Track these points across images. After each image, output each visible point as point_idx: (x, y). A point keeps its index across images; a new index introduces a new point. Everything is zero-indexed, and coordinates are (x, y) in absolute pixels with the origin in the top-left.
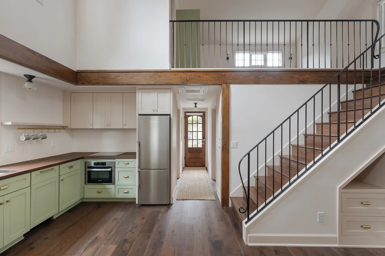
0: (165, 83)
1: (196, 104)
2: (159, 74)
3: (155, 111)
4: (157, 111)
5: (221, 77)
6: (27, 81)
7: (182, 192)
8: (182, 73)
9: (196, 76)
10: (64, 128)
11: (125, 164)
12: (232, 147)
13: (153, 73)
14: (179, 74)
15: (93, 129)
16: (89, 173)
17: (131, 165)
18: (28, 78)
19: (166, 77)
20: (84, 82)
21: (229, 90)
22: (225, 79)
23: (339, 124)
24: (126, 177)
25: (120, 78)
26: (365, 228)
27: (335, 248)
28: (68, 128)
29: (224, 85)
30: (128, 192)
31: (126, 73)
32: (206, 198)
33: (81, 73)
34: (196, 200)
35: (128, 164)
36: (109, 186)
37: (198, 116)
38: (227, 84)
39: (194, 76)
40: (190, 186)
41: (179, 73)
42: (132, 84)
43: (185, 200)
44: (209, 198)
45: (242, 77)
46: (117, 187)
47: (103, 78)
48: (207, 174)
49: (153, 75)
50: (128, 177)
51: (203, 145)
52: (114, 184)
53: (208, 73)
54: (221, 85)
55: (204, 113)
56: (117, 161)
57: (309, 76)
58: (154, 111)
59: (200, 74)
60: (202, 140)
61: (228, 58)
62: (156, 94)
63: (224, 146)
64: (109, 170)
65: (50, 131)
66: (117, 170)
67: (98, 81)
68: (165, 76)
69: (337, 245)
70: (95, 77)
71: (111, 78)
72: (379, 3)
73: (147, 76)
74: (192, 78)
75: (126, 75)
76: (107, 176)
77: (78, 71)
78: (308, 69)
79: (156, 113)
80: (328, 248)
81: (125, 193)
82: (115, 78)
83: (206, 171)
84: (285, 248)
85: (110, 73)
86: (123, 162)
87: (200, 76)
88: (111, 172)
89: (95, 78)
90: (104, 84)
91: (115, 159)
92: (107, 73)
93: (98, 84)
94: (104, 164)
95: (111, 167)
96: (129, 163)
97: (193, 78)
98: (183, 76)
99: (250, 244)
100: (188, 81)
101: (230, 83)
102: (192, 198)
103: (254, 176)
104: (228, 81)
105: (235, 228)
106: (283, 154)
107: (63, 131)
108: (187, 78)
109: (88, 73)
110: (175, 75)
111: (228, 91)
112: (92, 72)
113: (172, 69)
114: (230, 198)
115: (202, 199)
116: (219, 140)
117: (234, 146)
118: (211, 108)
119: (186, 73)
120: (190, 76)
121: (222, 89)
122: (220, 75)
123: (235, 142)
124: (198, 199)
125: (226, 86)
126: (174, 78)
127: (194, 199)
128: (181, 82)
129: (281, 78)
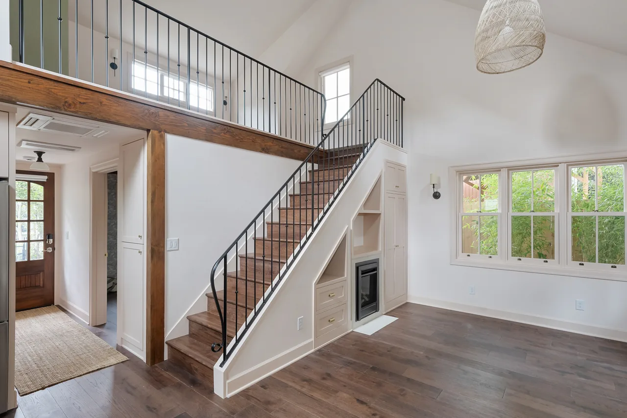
1: (40, 154)
7: (26, 376)
8: (52, 83)
12: (170, 249)
21: (164, 144)
22: (157, 120)
23: (313, 209)
27: (312, 353)
29: (156, 132)
32: (106, 364)
34: (81, 376)
37: (29, 182)
38: (160, 132)
39: (86, 99)
40: (42, 355)
41: (43, 81)
43: (49, 386)
44: (113, 361)
45: (187, 125)
48: (70, 319)
51: (46, 254)
54: (148, 131)
55: (51, 176)
57: (272, 144)
60: (45, 240)
61: (113, 66)
63: (155, 247)
69: (313, 350)
72: (320, 74)
74: (82, 101)
78: (269, 133)
80: (307, 356)
83: (62, 314)
84: (270, 377)
87: (101, 103)
97: (84, 103)
98: (56, 91)
99: (228, 396)
100: (70, 105)
101: (166, 132)
102: (67, 376)
103: (206, 295)
104: (163, 127)
105: (193, 386)
106: (248, 253)
110: (29, 82)
111: (162, 145)
113: (19, 64)
114: (166, 343)
115: (96, 369)
116: (139, 237)
117: (173, 246)
118: (90, 168)
119: (63, 87)
120: (74, 95)
121: (149, 139)
122: (146, 111)
123: (175, 240)
124: (87, 372)
125: (159, 134)
126: (29, 89)
127: (75, 376)
128: (50, 104)
129: (242, 139)
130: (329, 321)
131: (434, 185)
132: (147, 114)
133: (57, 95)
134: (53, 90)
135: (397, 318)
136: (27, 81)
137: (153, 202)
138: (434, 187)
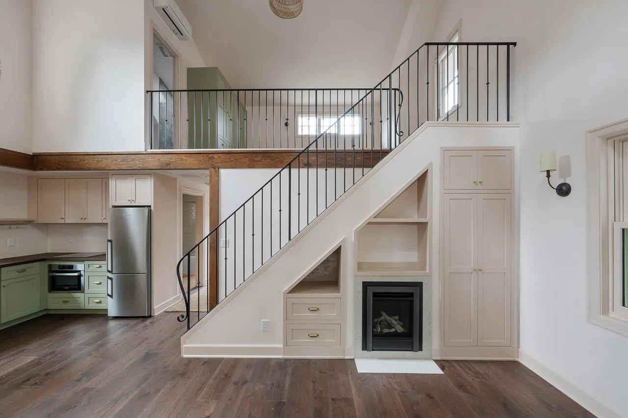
2: (133, 157)
3: (133, 202)
4: (135, 202)
5: (208, 159)
8: (160, 155)
9: (178, 158)
10: (29, 222)
11: (97, 268)
12: (222, 246)
14: (157, 157)
15: (65, 223)
16: (54, 278)
17: (104, 269)
20: (42, 168)
21: (218, 176)
22: (213, 162)
24: (97, 284)
25: (86, 161)
26: (311, 337)
27: (278, 359)
28: (35, 222)
29: (213, 169)
30: (100, 302)
33: (39, 157)
35: (100, 267)
36: (77, 294)
38: (216, 168)
39: (176, 159)
45: (234, 160)
46: (87, 296)
47: (66, 162)
50: (100, 283)
52: (84, 292)
53: (192, 155)
54: (208, 169)
56: (86, 263)
58: (131, 202)
59: (183, 157)
62: (133, 181)
63: (212, 244)
64: (76, 274)
65: (12, 226)
66: (87, 275)
68: (141, 160)
69: (280, 357)
71: (75, 162)
74: (173, 161)
76: (75, 283)
77: (34, 154)
79: (133, 204)
80: (270, 359)
81: (97, 303)
82: (80, 162)
85: (73, 156)
86: (94, 265)
87: (182, 159)
88: (79, 278)
89: (56, 162)
90: (67, 169)
91: (84, 261)
92: (71, 156)
93: (59, 169)
94: (71, 267)
95: (79, 271)
96: (102, 266)
98: (162, 159)
100: (168, 164)
101: (221, 168)
104: (217, 165)
107: (28, 226)
108: (166, 161)
109: (47, 156)
111: (216, 177)
112: (51, 155)
113: (153, 150)
120: (170, 159)
122: (207, 157)
126: (151, 161)
128: (160, 166)
129: (282, 160)
130: (309, 335)
131: (548, 172)
135: (443, 373)
138: (548, 176)
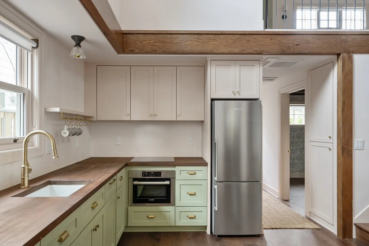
0: (256, 51)
2: (247, 38)
3: (237, 94)
4: (239, 94)
5: (340, 42)
6: (75, 46)
8: (282, 36)
9: (303, 40)
10: (90, 119)
11: (191, 174)
13: (238, 36)
14: (277, 39)
15: (130, 121)
16: (135, 187)
17: (199, 175)
18: (77, 41)
19: (258, 43)
20: (133, 49)
21: (352, 63)
22: (346, 45)
24: (191, 195)
25: (189, 43)
29: (345, 55)
30: (194, 218)
31: (197, 36)
32: (305, 226)
33: (128, 35)
34: (291, 229)
36: (166, 208)
38: (349, 53)
39: (300, 41)
41: (277, 37)
42: (207, 52)
43: (275, 229)
44: (309, 226)
46: (178, 209)
47: (163, 42)
49: (237, 39)
50: (195, 194)
52: (174, 205)
53: (321, 36)
54: (338, 55)
56: (177, 169)
58: (235, 94)
59: (310, 38)
61: (284, 17)
62: (237, 68)
63: (345, 146)
64: (167, 183)
66: (177, 183)
67: (155, 48)
70: (150, 41)
71: (173, 43)
73: (229, 41)
75: (198, 39)
76: (162, 193)
77: (125, 32)
79: (238, 96)
81: (191, 218)
82: (181, 43)
85: (173, 35)
86: (188, 171)
87: (308, 42)
88: (168, 187)
89: (150, 43)
90: (164, 53)
91: (175, 166)
93: (154, 52)
94: (159, 173)
95: (169, 179)
96: (196, 173)
97: (298, 44)
100: (290, 48)
101: (353, 53)
104: (351, 49)
108: (289, 44)
109: (140, 35)
110: (271, 40)
112: (145, 33)
113: (266, 30)
114: (354, 224)
115: (300, 228)
116: (329, 137)
117: (359, 146)
118: (279, 91)
119: (287, 37)
120: (293, 41)
121: (339, 61)
122: (338, 40)
123: (361, 141)
124: (294, 228)
125: (348, 56)
126: (270, 44)
127: (288, 228)
128: (280, 50)
132: (339, 41)
133: (284, 43)
134: (282, 41)
136: (270, 39)
137: (343, 110)
